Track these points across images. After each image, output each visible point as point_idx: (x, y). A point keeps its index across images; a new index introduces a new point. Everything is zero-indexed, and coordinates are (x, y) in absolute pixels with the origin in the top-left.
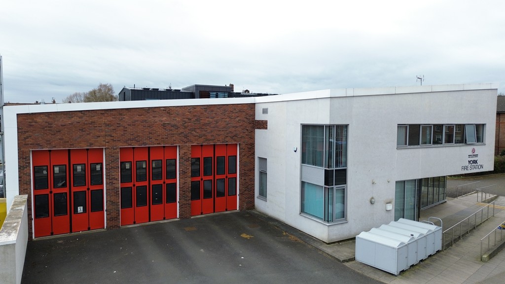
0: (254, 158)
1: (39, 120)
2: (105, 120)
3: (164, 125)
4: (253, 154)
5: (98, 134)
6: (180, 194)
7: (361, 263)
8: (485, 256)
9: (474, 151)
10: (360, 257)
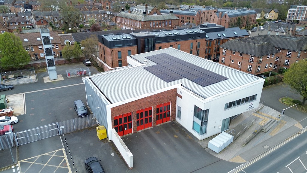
0: (176, 105)
1: (116, 108)
2: (133, 104)
3: (149, 101)
4: (176, 104)
5: (131, 108)
6: (153, 120)
7: (209, 149)
8: (244, 145)
9: (251, 104)
10: (209, 147)
